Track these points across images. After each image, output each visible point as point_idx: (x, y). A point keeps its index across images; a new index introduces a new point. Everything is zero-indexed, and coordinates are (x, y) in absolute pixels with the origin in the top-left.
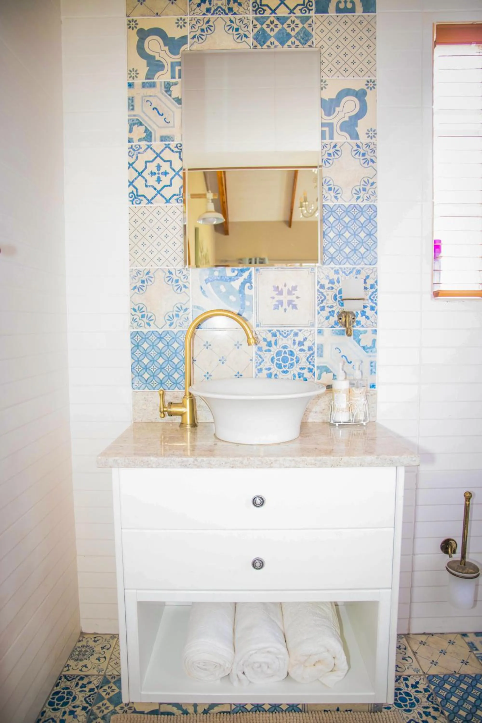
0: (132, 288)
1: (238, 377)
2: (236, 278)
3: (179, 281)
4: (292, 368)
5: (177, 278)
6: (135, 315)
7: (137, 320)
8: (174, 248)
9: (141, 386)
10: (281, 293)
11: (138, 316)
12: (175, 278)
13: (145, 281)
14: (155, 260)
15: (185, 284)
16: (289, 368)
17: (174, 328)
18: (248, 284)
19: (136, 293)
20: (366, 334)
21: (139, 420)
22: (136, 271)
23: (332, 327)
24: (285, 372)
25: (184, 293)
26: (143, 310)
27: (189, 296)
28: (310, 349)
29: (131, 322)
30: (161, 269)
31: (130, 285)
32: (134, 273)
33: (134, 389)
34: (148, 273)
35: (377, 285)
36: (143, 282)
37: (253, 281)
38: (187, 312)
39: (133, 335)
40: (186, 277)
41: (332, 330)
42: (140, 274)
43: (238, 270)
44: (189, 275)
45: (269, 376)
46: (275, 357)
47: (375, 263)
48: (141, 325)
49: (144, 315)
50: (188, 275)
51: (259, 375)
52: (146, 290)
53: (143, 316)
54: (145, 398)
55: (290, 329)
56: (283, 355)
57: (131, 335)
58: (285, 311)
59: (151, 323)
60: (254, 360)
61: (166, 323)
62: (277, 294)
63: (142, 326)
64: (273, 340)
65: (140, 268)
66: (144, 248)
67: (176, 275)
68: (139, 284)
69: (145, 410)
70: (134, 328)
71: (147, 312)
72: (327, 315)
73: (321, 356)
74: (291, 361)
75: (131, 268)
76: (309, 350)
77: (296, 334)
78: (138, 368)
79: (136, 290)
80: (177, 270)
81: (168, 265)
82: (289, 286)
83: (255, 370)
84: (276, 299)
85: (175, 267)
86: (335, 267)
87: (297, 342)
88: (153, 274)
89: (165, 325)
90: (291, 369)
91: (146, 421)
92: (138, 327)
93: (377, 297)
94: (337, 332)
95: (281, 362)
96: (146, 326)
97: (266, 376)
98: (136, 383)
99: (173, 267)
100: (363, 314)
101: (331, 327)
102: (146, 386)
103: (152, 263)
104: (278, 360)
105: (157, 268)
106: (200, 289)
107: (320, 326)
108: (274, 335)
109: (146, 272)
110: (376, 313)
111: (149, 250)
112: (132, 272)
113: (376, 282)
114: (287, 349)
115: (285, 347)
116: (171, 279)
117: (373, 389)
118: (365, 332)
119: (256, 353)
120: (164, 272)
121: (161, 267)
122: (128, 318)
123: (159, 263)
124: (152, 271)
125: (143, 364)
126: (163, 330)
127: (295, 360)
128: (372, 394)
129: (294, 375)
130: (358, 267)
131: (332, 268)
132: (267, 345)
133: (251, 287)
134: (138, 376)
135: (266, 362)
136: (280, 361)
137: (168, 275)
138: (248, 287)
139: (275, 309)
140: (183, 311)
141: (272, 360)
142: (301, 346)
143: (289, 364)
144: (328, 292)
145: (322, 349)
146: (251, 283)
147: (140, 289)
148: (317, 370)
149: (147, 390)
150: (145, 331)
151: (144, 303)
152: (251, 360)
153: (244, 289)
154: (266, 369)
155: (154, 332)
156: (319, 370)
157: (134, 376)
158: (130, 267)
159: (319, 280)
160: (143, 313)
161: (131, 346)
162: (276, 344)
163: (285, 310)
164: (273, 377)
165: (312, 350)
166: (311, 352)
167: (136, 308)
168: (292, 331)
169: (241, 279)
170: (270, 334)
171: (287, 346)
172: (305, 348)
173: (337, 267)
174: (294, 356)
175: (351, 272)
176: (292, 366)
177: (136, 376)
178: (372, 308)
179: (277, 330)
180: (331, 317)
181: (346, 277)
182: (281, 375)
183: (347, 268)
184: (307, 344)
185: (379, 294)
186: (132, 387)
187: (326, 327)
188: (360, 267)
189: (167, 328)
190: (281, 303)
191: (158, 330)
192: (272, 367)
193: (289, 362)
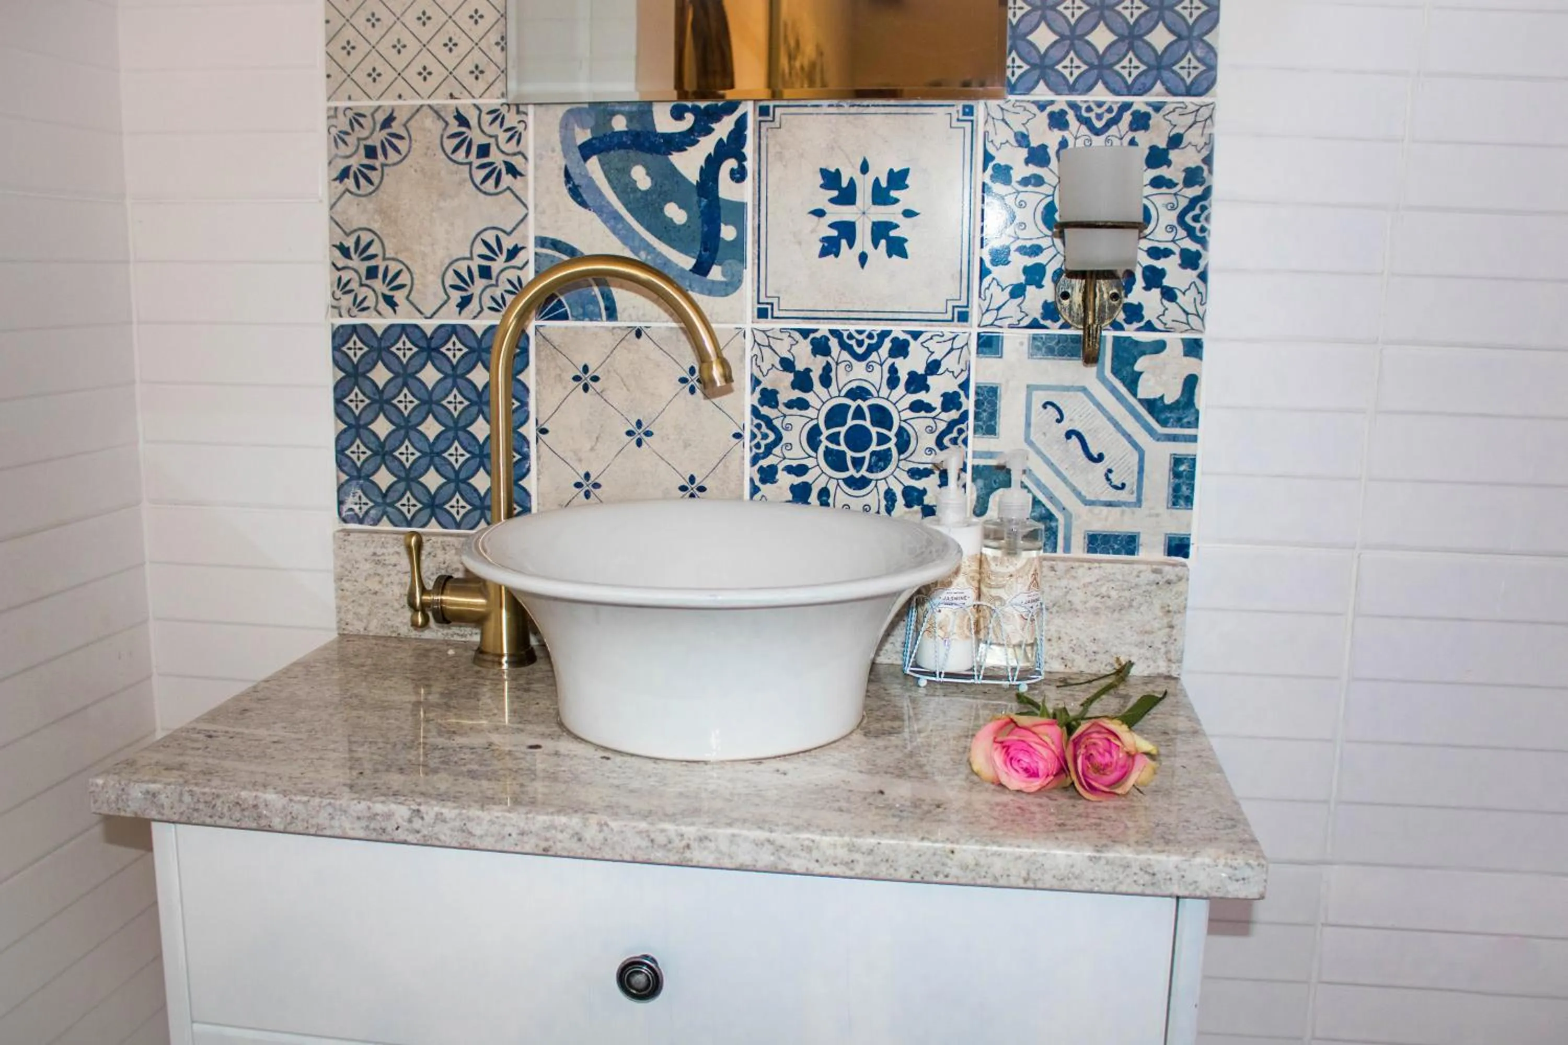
0: (335, 175)
1: (692, 496)
2: (687, 140)
3: (493, 149)
4: (882, 469)
5: (484, 140)
6: (344, 268)
7: (354, 285)
8: (477, 32)
9: (367, 513)
10: (847, 196)
11: (356, 271)
12: (478, 139)
13: (379, 151)
14: (411, 75)
15: (508, 159)
16: (870, 470)
17: (475, 317)
18: (731, 164)
19: (348, 190)
20: (1163, 354)
21: (357, 627)
22: (350, 114)
23: (1034, 325)
24: (859, 484)
25: (508, 192)
26: (371, 251)
27: (525, 206)
28: (950, 401)
29: (333, 294)
30: (430, 106)
31: (330, 163)
32: (343, 123)
33: (345, 521)
34: (388, 121)
35: (1210, 172)
36: (371, 152)
37: (749, 150)
38: (517, 261)
39: (341, 336)
40: (515, 135)
41: (1035, 338)
42: (361, 125)
43: (695, 110)
44: (525, 128)
45: (801, 494)
46: (822, 426)
47: (1208, 90)
48: (365, 305)
49: (376, 267)
50: (520, 127)
51: (766, 489)
52: (381, 182)
53: (372, 273)
54: (375, 554)
55: (879, 328)
56: (850, 423)
57: (334, 336)
58: (863, 265)
59: (399, 296)
60: (747, 435)
61: (449, 298)
62: (833, 201)
63: (368, 308)
64: (816, 365)
65: (363, 104)
66: (374, 35)
67: (483, 131)
68: (356, 162)
69: (376, 593)
70: (344, 312)
71: (384, 259)
72: (1015, 282)
73: (991, 430)
74: (879, 444)
75: (333, 104)
76: (945, 408)
77: (900, 348)
78: (359, 452)
79: (350, 183)
80: (485, 110)
81: (456, 94)
82: (879, 170)
83: (750, 472)
84: (830, 219)
85: (478, 102)
86: (1052, 103)
87: (903, 376)
88: (405, 125)
89: (445, 302)
90: (881, 475)
91: (382, 633)
92: (355, 311)
93: (1207, 219)
94: (1053, 344)
95: (843, 447)
96: (383, 306)
97: (790, 496)
98: (350, 502)
99: (471, 101)
100: (1154, 278)
101: (1029, 327)
102: (384, 513)
103: (400, 85)
104: (834, 438)
105: (419, 102)
106: (563, 179)
107: (989, 318)
108: (821, 347)
109: (381, 117)
110: (1203, 277)
111: (391, 39)
112: (335, 116)
113: (1208, 160)
114: (864, 400)
115: (859, 393)
116: (463, 142)
117: (1180, 559)
118: (1159, 347)
119: (755, 412)
120: (440, 117)
121: (431, 102)
122: (324, 279)
123: (425, 88)
124: (401, 117)
125: (373, 439)
126: (436, 322)
127: (894, 440)
128: (1172, 577)
129: (890, 496)
130: (1140, 103)
131: (1042, 107)
132: (794, 386)
133: (739, 175)
134: (359, 478)
135: (789, 446)
136: (838, 444)
137: (454, 127)
138: (732, 172)
139: (824, 253)
140: (503, 257)
141: (813, 437)
142: (915, 392)
143: (873, 453)
144: (1021, 197)
145: (994, 405)
146: (741, 158)
147: (363, 175)
148: (974, 480)
149: (385, 525)
150: (379, 323)
151: (375, 227)
152: (738, 436)
153: (716, 180)
154: (789, 470)
155: (409, 330)
156: (980, 482)
157: (344, 477)
158: (329, 99)
159: (991, 150)
160: (372, 263)
161: (334, 376)
162: (826, 380)
163: (863, 258)
164: (813, 498)
165: (958, 406)
166: (954, 414)
167: (350, 243)
168: (884, 335)
169: (707, 145)
170: (805, 346)
171: (868, 392)
172: (933, 397)
173: (1061, 102)
174: (890, 429)
175: (1114, 121)
176: (881, 464)
177: (352, 478)
178: (1190, 260)
179: (834, 332)
180: (1031, 290)
181: (1094, 138)
182: (841, 495)
183: (1100, 105)
184: (939, 385)
185: (1217, 208)
186: (340, 513)
187: (1011, 326)
188: (1148, 104)
189: (451, 317)
190: (847, 230)
191: (421, 322)
192: (810, 463)
193: (874, 447)
